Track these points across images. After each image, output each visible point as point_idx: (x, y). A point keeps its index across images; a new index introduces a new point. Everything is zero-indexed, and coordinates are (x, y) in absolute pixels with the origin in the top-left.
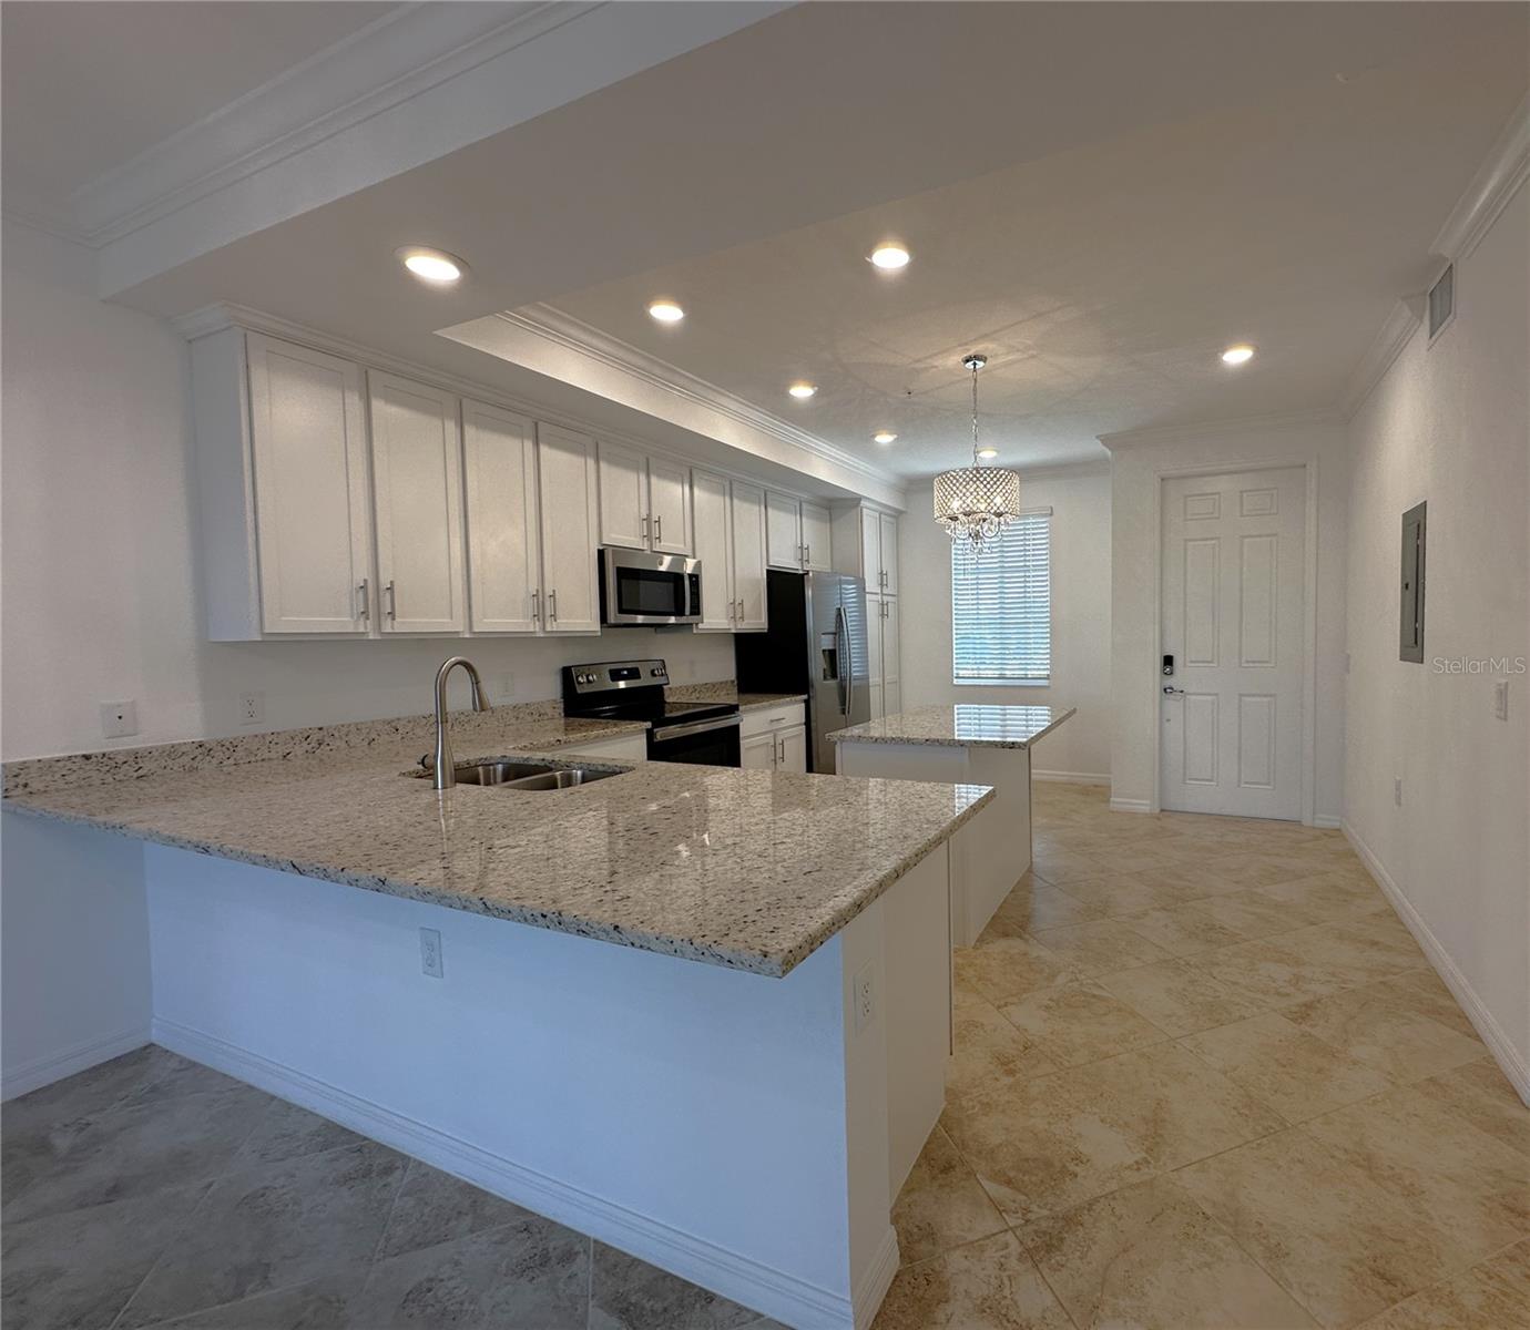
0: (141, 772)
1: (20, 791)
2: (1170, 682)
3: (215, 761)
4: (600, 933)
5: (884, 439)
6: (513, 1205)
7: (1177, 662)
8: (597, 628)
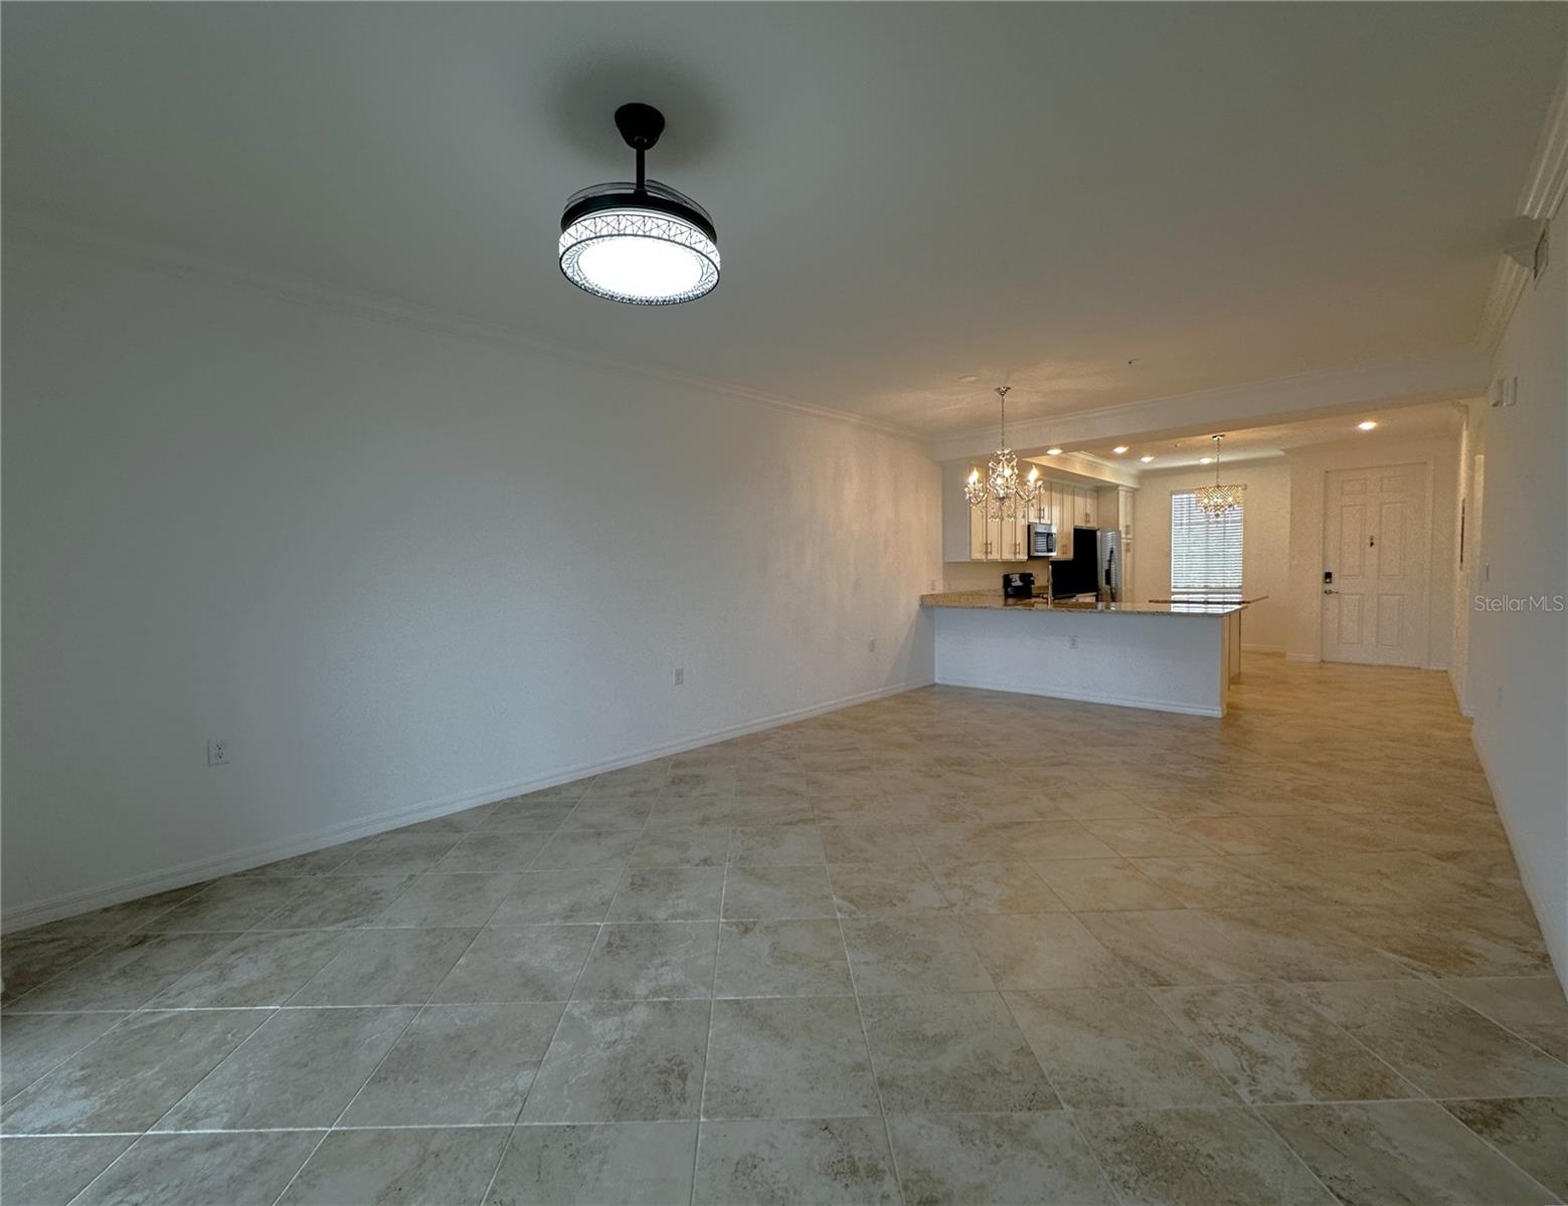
2: (1328, 587)
7: (1335, 576)
8: (1026, 557)
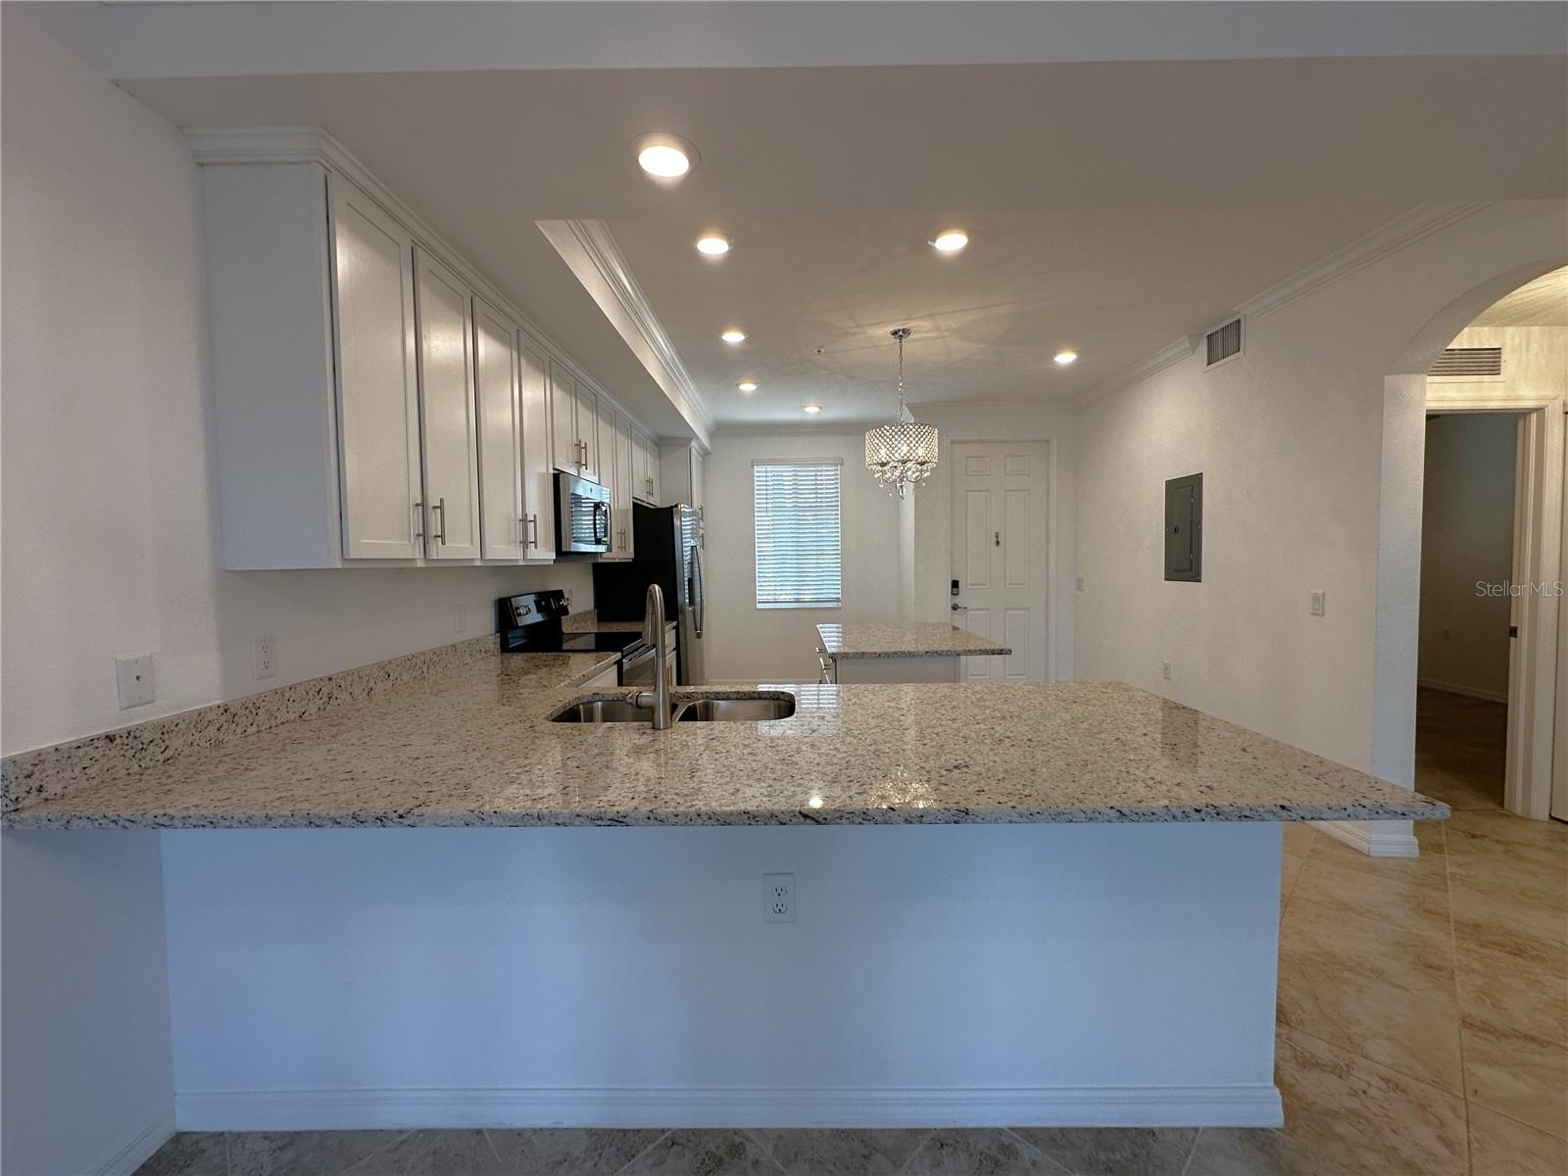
0: (168, 753)
1: (33, 798)
2: (956, 600)
3: (239, 730)
4: (1266, 816)
5: (748, 387)
6: (902, 1130)
7: (963, 585)
8: (553, 556)
